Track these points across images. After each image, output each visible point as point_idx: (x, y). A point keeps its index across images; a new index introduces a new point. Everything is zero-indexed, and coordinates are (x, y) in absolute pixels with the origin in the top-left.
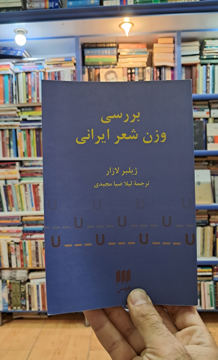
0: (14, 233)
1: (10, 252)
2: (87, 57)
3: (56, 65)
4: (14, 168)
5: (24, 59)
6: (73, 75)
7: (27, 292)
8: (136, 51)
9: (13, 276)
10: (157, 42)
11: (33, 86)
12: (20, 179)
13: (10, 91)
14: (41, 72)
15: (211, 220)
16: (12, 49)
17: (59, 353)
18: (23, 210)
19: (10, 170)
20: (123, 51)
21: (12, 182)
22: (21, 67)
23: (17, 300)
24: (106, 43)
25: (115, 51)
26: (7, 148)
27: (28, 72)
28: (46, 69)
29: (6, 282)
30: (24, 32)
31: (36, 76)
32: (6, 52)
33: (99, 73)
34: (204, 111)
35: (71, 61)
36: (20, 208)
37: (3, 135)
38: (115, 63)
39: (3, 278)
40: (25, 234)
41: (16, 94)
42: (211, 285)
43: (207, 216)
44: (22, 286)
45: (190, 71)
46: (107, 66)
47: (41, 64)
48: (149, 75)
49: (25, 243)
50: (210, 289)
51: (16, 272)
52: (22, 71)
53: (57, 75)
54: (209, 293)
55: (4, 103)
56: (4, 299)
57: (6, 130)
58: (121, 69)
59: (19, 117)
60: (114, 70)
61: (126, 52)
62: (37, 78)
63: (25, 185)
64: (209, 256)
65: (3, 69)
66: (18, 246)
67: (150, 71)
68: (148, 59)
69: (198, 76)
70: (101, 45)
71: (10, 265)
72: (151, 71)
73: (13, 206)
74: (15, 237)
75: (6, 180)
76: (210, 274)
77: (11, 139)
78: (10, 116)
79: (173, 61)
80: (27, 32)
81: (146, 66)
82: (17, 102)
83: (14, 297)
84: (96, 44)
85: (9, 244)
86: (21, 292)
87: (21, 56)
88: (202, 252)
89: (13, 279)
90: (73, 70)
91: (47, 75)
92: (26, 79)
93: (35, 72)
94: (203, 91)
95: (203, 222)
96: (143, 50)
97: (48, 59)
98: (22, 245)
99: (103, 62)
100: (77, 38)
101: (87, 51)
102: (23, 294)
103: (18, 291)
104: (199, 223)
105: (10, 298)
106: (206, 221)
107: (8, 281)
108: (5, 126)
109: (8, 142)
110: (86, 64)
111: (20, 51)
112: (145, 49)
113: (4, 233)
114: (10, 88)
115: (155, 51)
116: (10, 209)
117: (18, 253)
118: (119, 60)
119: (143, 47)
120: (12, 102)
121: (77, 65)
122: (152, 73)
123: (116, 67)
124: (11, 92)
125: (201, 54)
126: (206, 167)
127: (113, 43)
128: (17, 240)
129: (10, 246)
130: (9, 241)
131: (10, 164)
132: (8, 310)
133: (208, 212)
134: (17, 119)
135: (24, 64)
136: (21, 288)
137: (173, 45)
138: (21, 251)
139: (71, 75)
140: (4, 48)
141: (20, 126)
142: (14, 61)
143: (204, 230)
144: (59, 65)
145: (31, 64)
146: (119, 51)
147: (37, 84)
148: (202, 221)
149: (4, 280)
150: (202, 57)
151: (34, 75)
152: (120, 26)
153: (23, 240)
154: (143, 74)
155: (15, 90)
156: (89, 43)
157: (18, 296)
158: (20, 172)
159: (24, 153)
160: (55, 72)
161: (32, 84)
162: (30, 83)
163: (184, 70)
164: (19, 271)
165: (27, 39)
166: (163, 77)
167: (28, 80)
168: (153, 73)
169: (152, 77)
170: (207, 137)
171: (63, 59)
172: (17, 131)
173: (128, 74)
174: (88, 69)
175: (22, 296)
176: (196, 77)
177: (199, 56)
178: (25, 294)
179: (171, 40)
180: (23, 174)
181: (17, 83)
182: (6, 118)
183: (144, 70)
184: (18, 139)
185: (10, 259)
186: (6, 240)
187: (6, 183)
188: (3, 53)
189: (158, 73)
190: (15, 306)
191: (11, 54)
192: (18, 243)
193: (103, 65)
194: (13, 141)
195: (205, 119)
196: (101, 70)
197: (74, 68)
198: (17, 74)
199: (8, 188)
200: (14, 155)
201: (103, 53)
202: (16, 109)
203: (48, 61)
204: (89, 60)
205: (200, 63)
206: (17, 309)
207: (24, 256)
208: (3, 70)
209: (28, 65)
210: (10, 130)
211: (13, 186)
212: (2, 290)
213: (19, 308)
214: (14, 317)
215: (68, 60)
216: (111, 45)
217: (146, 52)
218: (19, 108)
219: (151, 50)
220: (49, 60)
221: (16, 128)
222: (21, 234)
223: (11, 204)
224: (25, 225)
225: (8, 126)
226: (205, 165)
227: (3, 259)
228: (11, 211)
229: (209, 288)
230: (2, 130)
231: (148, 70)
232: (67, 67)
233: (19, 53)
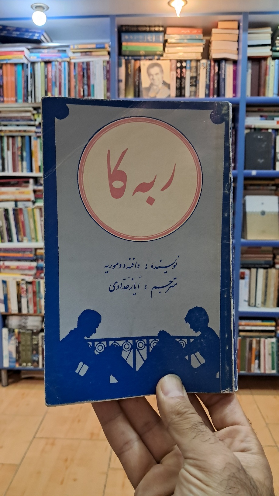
0: (25, 269)
1: (20, 294)
2: (124, 44)
3: (84, 54)
4: (27, 187)
5: (43, 45)
6: (106, 67)
7: (40, 344)
8: (188, 37)
9: (23, 325)
10: (216, 27)
11: (54, 79)
12: (35, 200)
13: (24, 85)
14: (64, 61)
15: (276, 261)
16: (27, 31)
17: (79, 421)
18: (37, 241)
19: (21, 189)
20: (172, 38)
21: (24, 205)
22: (39, 55)
23: (27, 354)
24: (150, 26)
25: (161, 36)
26: (18, 160)
27: (48, 61)
28: (71, 58)
29: (13, 331)
30: (44, 9)
31: (58, 66)
32: (20, 34)
33: (139, 66)
34: (273, 119)
35: (104, 48)
36: (33, 239)
37: (13, 144)
38: (161, 53)
39: (10, 327)
40: (40, 271)
41: (31, 90)
42: (273, 343)
43: (272, 256)
44: (34, 337)
45: (257, 67)
46: (151, 57)
47: (65, 51)
48: (205, 70)
49: (39, 282)
50: (272, 347)
51: (26, 319)
52: (40, 60)
53: (85, 66)
54: (270, 352)
55: (16, 101)
56: (10, 353)
57: (17, 136)
58: (168, 61)
59: (35, 120)
60: (159, 62)
61: (176, 39)
62: (59, 69)
63: (41, 209)
64: (272, 306)
65: (15, 56)
66: (30, 286)
67: (205, 65)
68: (203, 48)
69: (268, 73)
70: (144, 29)
71: (20, 309)
72: (207, 65)
73: (25, 235)
74: (26, 275)
75: (16, 201)
76: (273, 328)
77: (24, 149)
78: (23, 119)
79: (236, 52)
80: (48, 8)
81: (200, 58)
82: (33, 101)
83: (23, 350)
84: (138, 26)
85: (19, 283)
86: (33, 344)
87: (39, 39)
88: (263, 301)
89: (23, 328)
90: (106, 61)
91: (72, 67)
92: (45, 71)
93: (57, 61)
94: (274, 94)
95: (267, 263)
96: (197, 37)
97: (73, 45)
98: (35, 285)
99: (146, 51)
100: (113, 17)
101: (125, 37)
102: (34, 347)
103: (29, 343)
104: (261, 264)
105: (18, 352)
106: (269, 261)
107: (17, 331)
108: (16, 131)
109: (20, 152)
110: (123, 53)
111: (38, 33)
112: (201, 36)
113: (13, 269)
114: (24, 81)
115: (213, 38)
116: (20, 239)
117: (30, 295)
118: (166, 49)
119: (197, 33)
120: (26, 100)
121: (111, 54)
122: (209, 67)
123: (162, 58)
124: (24, 87)
125: (273, 44)
126: (273, 192)
127: (159, 26)
128: (29, 279)
129: (21, 286)
130: (19, 280)
131: (21, 181)
132: (15, 367)
133: (273, 251)
134: (32, 123)
135: (43, 51)
136: (32, 339)
137: (237, 32)
138: (34, 293)
139: (104, 67)
140: (18, 29)
141: (36, 132)
142: (30, 46)
143: (267, 273)
144: (88, 53)
145: (51, 50)
146: (166, 38)
147: (59, 78)
148: (266, 261)
149: (12, 328)
150: (274, 48)
151: (56, 65)
152: (169, 3)
153: (37, 278)
154: (197, 68)
155: (31, 85)
156: (128, 26)
157: (29, 350)
158: (35, 191)
159: (40, 167)
160: (83, 63)
161: (52, 77)
162: (50, 76)
163: (250, 65)
164: (30, 318)
165: (48, 18)
166: (222, 74)
167: (48, 72)
168: (210, 69)
169: (208, 73)
170: (277, 154)
171: (94, 46)
172: (32, 138)
173: (177, 68)
174: (126, 60)
175: (33, 350)
176: (266, 74)
177: (270, 47)
178: (38, 348)
179: (235, 25)
180: (38, 195)
181: (33, 76)
182: (17, 121)
183: (199, 63)
184: (33, 149)
185: (19, 302)
186: (14, 279)
187: (16, 205)
188: (15, 36)
189: (216, 68)
190: (24, 362)
191: (25, 37)
192: (30, 283)
193: (145, 56)
194: (26, 152)
195: (274, 131)
196: (142, 62)
197: (107, 58)
198: (33, 63)
199: (19, 212)
200: (27, 170)
201: (146, 40)
202: (31, 109)
203: (74, 47)
204: (127, 48)
205: (271, 56)
206: (27, 365)
207: (38, 299)
208: (15, 58)
209: (48, 52)
210: (22, 137)
211: (26, 209)
212: (9, 342)
213: (30, 364)
214: (23, 376)
215: (101, 47)
216: (157, 29)
217: (202, 40)
218: (35, 109)
219: (208, 38)
220: (76, 47)
221: (30, 134)
222: (34, 272)
223: (22, 232)
224: (40, 261)
225: (20, 131)
226: (271, 190)
227: (10, 303)
228: (22, 241)
229: (270, 347)
230: (13, 137)
231: (203, 64)
232: (98, 56)
233: (37, 36)
